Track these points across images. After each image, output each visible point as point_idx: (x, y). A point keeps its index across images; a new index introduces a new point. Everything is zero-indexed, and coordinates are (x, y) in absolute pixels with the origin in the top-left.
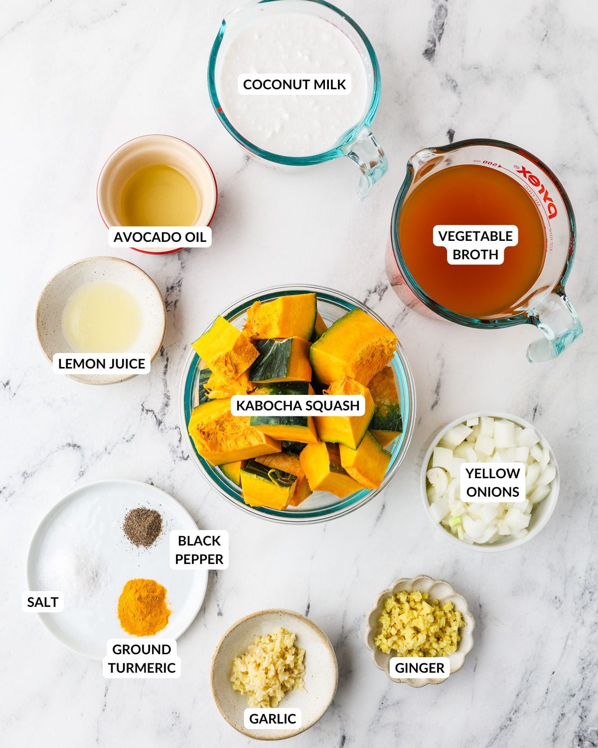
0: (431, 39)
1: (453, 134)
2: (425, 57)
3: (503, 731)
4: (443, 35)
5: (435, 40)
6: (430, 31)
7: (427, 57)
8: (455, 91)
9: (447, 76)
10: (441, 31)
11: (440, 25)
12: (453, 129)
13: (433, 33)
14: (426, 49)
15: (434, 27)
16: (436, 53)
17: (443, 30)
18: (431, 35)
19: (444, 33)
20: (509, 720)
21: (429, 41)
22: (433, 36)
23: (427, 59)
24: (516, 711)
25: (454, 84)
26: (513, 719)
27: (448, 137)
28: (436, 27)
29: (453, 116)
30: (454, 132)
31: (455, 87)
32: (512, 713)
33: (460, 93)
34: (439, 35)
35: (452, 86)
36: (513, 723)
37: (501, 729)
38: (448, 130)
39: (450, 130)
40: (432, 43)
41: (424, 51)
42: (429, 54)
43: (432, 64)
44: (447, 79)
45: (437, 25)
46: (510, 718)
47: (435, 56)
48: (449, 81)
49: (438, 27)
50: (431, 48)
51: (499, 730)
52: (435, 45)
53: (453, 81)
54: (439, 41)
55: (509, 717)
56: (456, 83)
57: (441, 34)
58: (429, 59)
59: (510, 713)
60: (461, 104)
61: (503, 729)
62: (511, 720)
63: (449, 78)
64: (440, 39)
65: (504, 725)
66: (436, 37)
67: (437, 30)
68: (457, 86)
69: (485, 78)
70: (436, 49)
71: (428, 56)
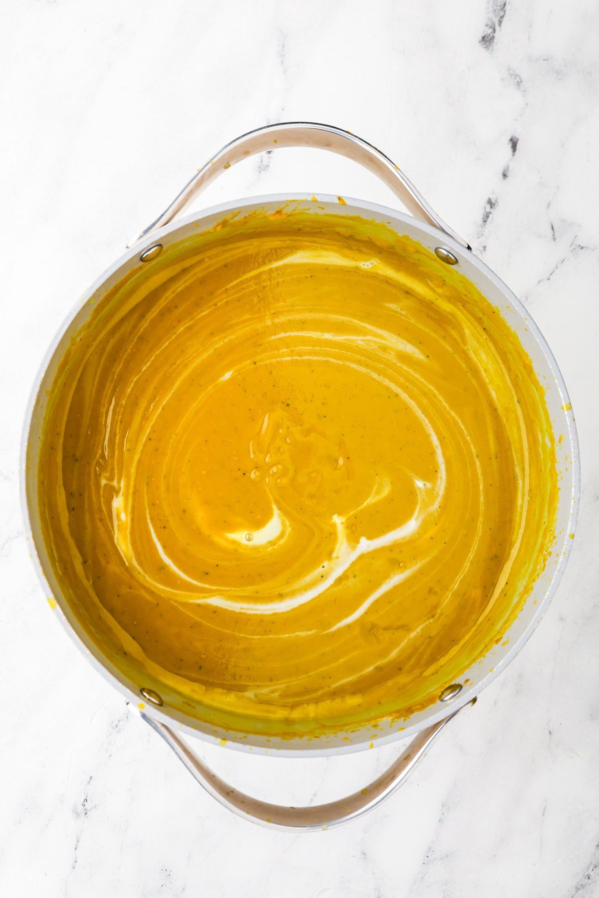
0: (489, 23)
1: (517, 143)
2: (482, 45)
3: (580, 892)
4: (504, 18)
5: (494, 25)
6: (488, 13)
7: (485, 46)
8: (519, 88)
9: (509, 69)
10: (502, 13)
11: (501, 6)
12: (516, 136)
13: (491, 15)
14: (483, 35)
15: (493, 8)
16: (495, 41)
17: (505, 11)
18: (489, 18)
19: (505, 16)
20: (587, 877)
21: (487, 25)
22: (492, 19)
23: (484, 48)
24: (595, 867)
25: (518, 79)
26: (592, 877)
27: (510, 145)
28: (495, 7)
29: (516, 120)
30: (518, 139)
31: (519, 83)
32: (591, 868)
33: (525, 91)
34: (499, 18)
35: (516, 82)
36: (592, 882)
37: (577, 889)
38: (510, 138)
39: (512, 136)
40: (490, 27)
41: (480, 39)
42: (487, 41)
43: (490, 54)
44: (509, 74)
45: (497, 6)
46: (587, 875)
47: (494, 44)
48: (511, 75)
49: (499, 8)
50: (490, 35)
51: (574, 890)
52: (494, 31)
53: (517, 75)
54: (500, 25)
55: (586, 873)
56: (520, 79)
57: (502, 17)
58: (487, 48)
59: (588, 868)
60: (527, 104)
61: (579, 889)
62: (589, 878)
63: (511, 72)
64: (500, 22)
65: (580, 884)
66: (496, 21)
67: (497, 11)
68: (521, 82)
69: (557, 72)
70: (496, 35)
71: (485, 44)
